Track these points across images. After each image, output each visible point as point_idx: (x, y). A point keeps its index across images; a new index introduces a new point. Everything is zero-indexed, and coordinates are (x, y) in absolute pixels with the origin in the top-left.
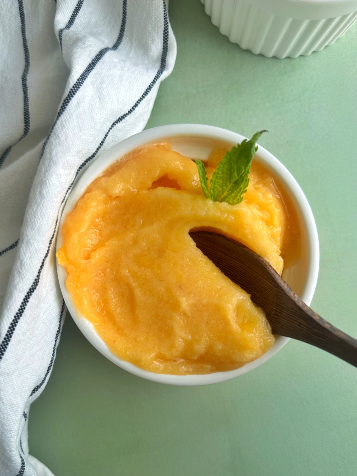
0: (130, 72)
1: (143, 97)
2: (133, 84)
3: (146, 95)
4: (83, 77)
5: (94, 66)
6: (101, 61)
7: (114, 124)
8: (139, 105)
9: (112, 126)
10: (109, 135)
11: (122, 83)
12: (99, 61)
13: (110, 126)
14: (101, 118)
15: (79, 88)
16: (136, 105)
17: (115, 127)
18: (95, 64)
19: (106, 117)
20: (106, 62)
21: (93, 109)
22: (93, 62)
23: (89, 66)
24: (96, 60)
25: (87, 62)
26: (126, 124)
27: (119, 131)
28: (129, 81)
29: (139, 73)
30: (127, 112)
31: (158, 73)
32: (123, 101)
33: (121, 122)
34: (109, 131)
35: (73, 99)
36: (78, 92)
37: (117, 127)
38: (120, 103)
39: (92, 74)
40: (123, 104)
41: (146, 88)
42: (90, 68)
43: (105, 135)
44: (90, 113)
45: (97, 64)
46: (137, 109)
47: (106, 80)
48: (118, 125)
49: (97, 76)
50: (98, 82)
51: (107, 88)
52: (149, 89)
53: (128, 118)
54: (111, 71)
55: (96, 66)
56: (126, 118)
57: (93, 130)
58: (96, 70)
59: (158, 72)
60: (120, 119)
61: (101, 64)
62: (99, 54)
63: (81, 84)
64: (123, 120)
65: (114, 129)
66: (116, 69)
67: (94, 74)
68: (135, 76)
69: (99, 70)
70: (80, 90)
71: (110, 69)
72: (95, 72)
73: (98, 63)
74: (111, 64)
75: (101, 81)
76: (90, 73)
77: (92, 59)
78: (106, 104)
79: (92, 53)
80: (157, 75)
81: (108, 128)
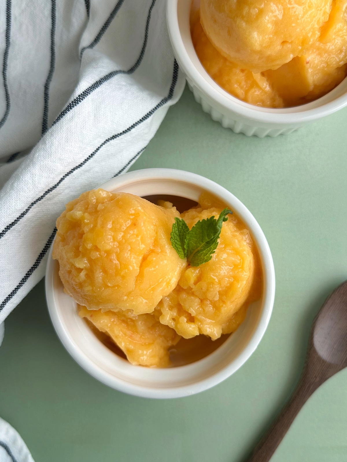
0: (133, 96)
1: (141, 121)
2: (133, 108)
3: (144, 120)
4: (85, 94)
5: (100, 85)
6: (108, 81)
7: (107, 140)
8: (136, 127)
9: (105, 142)
10: (100, 149)
11: (122, 105)
12: (106, 81)
13: (103, 142)
14: (91, 134)
15: (78, 103)
16: (133, 126)
17: (108, 143)
18: (102, 83)
19: (97, 134)
20: (113, 83)
21: (86, 125)
22: (100, 81)
23: (95, 83)
24: (103, 79)
25: (95, 80)
26: (121, 141)
27: (113, 147)
28: (129, 105)
29: (142, 99)
30: (121, 132)
31: (161, 101)
32: (118, 123)
33: (115, 139)
34: (101, 146)
35: (69, 113)
36: (75, 107)
37: (110, 143)
38: (115, 123)
39: (97, 91)
40: (118, 125)
41: (146, 114)
42: (96, 86)
43: (95, 149)
44: (81, 128)
45: (103, 83)
46: (133, 130)
47: (107, 100)
48: (112, 142)
49: (100, 95)
50: (99, 101)
51: (105, 108)
52: (149, 115)
53: (123, 137)
54: (114, 93)
55: (102, 85)
56: (120, 137)
57: (81, 143)
58: (101, 89)
59: (163, 100)
60: (114, 137)
61: (107, 84)
62: (109, 75)
63: (81, 100)
64: (117, 138)
65: (107, 145)
66: (120, 91)
67: (98, 92)
68: (137, 101)
69: (103, 89)
70: (78, 105)
71: (114, 91)
72: (99, 90)
73: (105, 83)
74: (117, 86)
75: (102, 101)
76: (94, 90)
77: (100, 78)
78: (99, 122)
79: (102, 73)
80: (160, 103)
81: (101, 144)
